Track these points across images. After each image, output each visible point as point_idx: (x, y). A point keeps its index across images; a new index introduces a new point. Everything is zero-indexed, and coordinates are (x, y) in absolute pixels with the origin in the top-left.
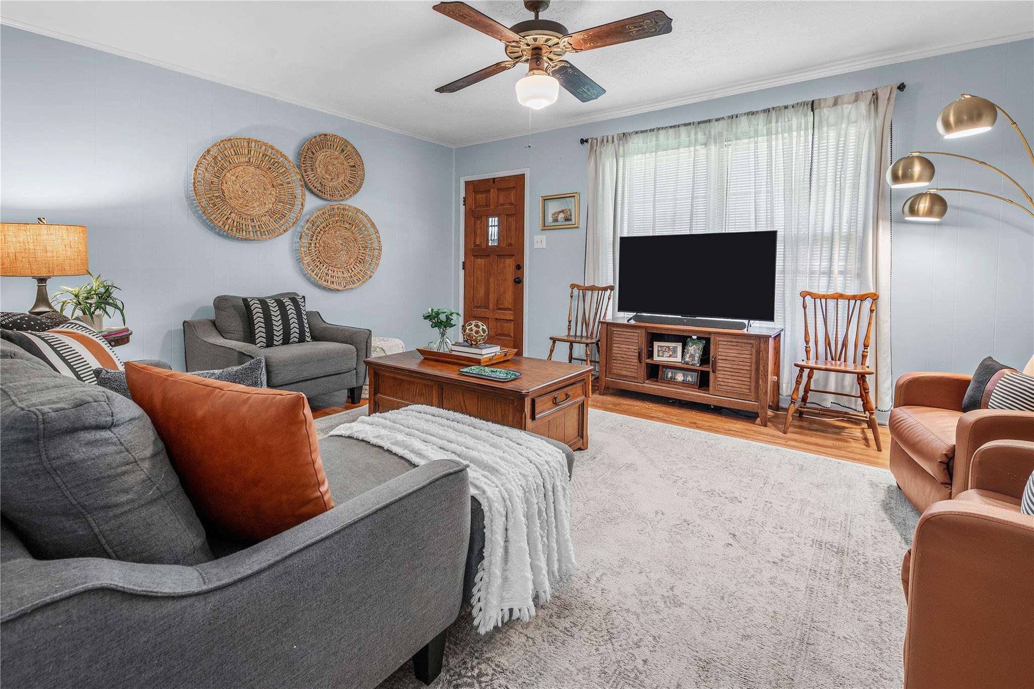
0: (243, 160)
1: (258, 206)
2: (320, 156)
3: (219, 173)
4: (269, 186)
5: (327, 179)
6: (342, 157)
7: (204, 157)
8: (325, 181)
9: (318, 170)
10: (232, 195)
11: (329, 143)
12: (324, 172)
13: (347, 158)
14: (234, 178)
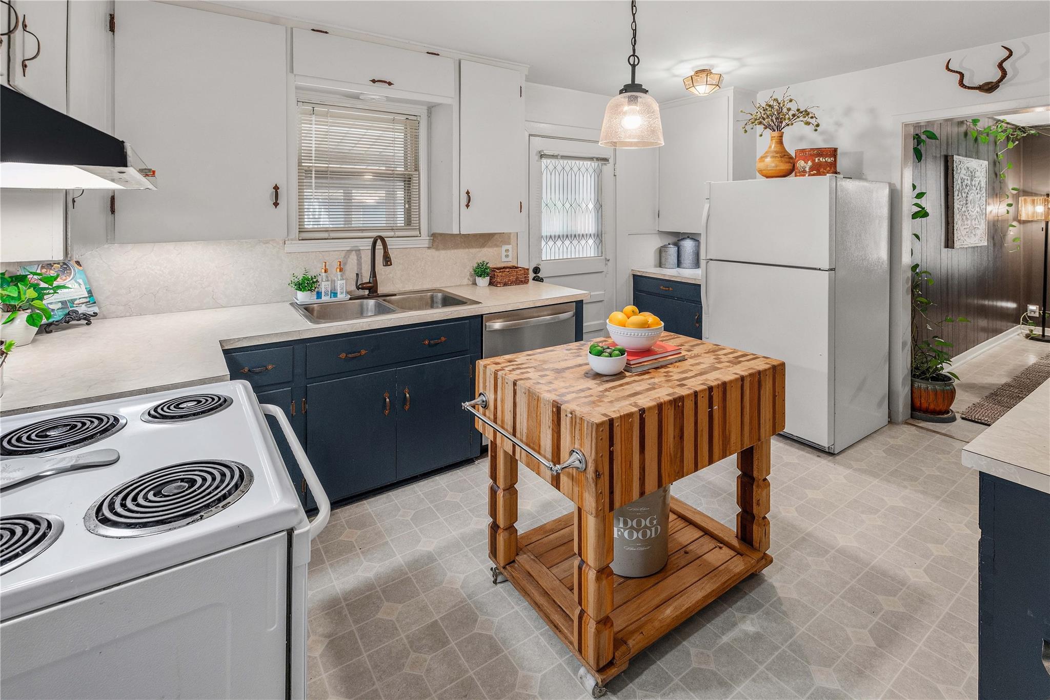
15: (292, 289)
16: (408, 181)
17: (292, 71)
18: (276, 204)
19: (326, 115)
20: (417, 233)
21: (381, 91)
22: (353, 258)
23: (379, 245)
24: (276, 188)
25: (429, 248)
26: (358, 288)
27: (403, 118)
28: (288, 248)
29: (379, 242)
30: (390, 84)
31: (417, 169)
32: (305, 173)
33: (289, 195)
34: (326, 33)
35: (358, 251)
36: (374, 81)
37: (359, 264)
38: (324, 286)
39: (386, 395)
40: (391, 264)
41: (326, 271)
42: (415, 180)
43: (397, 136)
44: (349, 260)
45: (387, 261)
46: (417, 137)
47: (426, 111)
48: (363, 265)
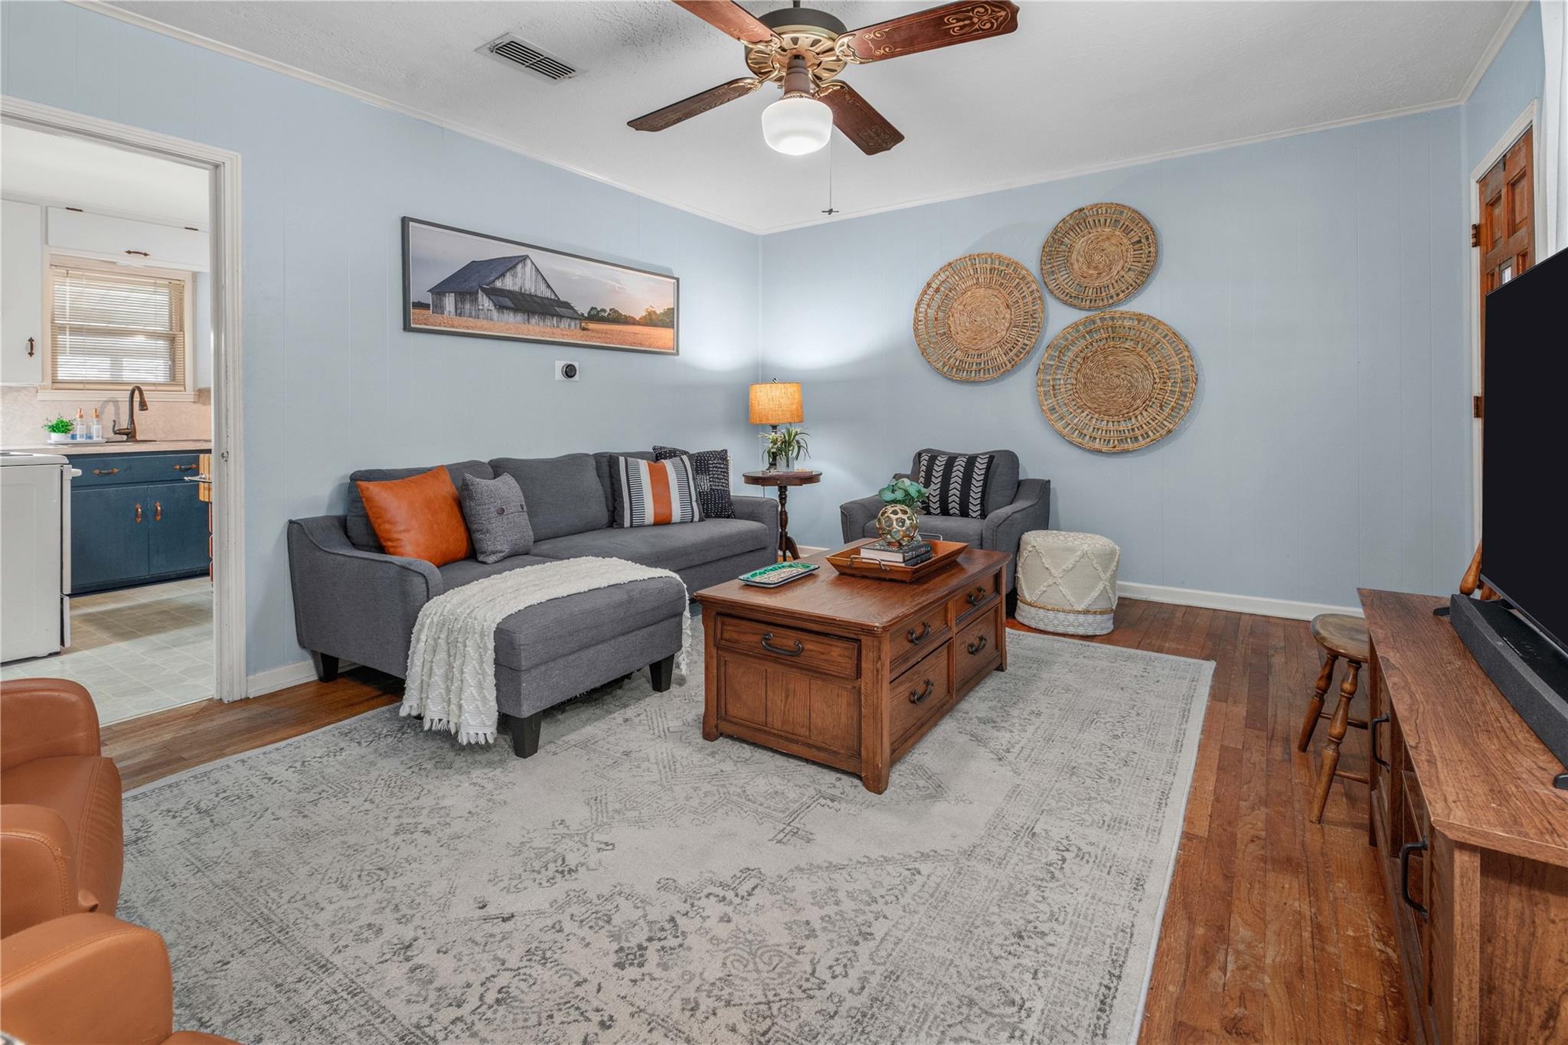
0: (970, 283)
1: (988, 337)
2: (1080, 244)
3: (945, 306)
4: (1002, 308)
5: (1091, 275)
6: (1117, 233)
7: (925, 293)
8: (1087, 280)
9: (1076, 266)
10: (959, 328)
11: (1091, 220)
12: (1084, 267)
13: (1127, 231)
14: (961, 307)
15: (46, 431)
16: (172, 340)
17: (47, 243)
18: (31, 354)
19: (80, 277)
20: (182, 388)
21: (137, 262)
22: (111, 408)
23: (137, 393)
24: (31, 340)
25: (194, 402)
26: (115, 433)
27: (166, 282)
28: (40, 397)
29: (137, 392)
30: (146, 255)
31: (182, 329)
32: (58, 329)
33: (43, 346)
34: (81, 211)
35: (116, 402)
36: (129, 252)
37: (117, 413)
38: (79, 429)
39: (138, 506)
40: (147, 409)
41: (81, 417)
42: (179, 339)
43: (162, 298)
44: (106, 410)
45: (143, 406)
46: (181, 300)
47: (190, 277)
48: (121, 415)
